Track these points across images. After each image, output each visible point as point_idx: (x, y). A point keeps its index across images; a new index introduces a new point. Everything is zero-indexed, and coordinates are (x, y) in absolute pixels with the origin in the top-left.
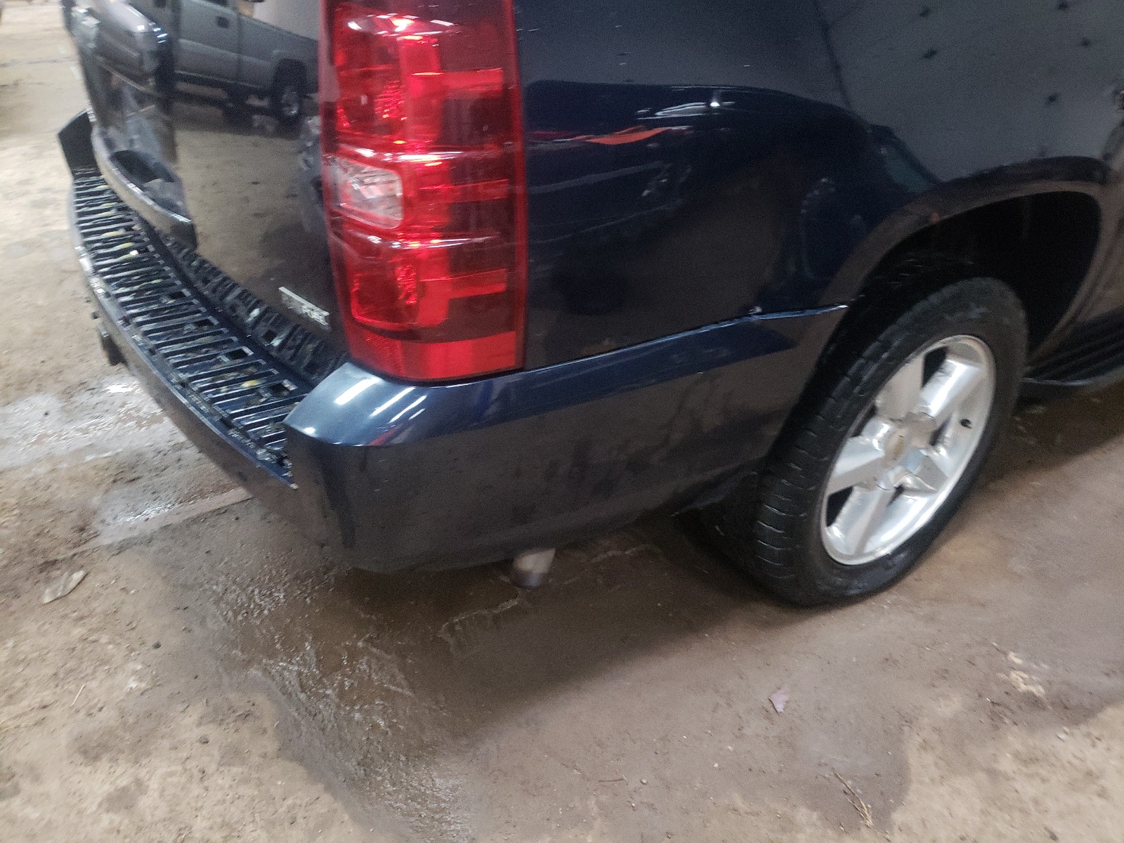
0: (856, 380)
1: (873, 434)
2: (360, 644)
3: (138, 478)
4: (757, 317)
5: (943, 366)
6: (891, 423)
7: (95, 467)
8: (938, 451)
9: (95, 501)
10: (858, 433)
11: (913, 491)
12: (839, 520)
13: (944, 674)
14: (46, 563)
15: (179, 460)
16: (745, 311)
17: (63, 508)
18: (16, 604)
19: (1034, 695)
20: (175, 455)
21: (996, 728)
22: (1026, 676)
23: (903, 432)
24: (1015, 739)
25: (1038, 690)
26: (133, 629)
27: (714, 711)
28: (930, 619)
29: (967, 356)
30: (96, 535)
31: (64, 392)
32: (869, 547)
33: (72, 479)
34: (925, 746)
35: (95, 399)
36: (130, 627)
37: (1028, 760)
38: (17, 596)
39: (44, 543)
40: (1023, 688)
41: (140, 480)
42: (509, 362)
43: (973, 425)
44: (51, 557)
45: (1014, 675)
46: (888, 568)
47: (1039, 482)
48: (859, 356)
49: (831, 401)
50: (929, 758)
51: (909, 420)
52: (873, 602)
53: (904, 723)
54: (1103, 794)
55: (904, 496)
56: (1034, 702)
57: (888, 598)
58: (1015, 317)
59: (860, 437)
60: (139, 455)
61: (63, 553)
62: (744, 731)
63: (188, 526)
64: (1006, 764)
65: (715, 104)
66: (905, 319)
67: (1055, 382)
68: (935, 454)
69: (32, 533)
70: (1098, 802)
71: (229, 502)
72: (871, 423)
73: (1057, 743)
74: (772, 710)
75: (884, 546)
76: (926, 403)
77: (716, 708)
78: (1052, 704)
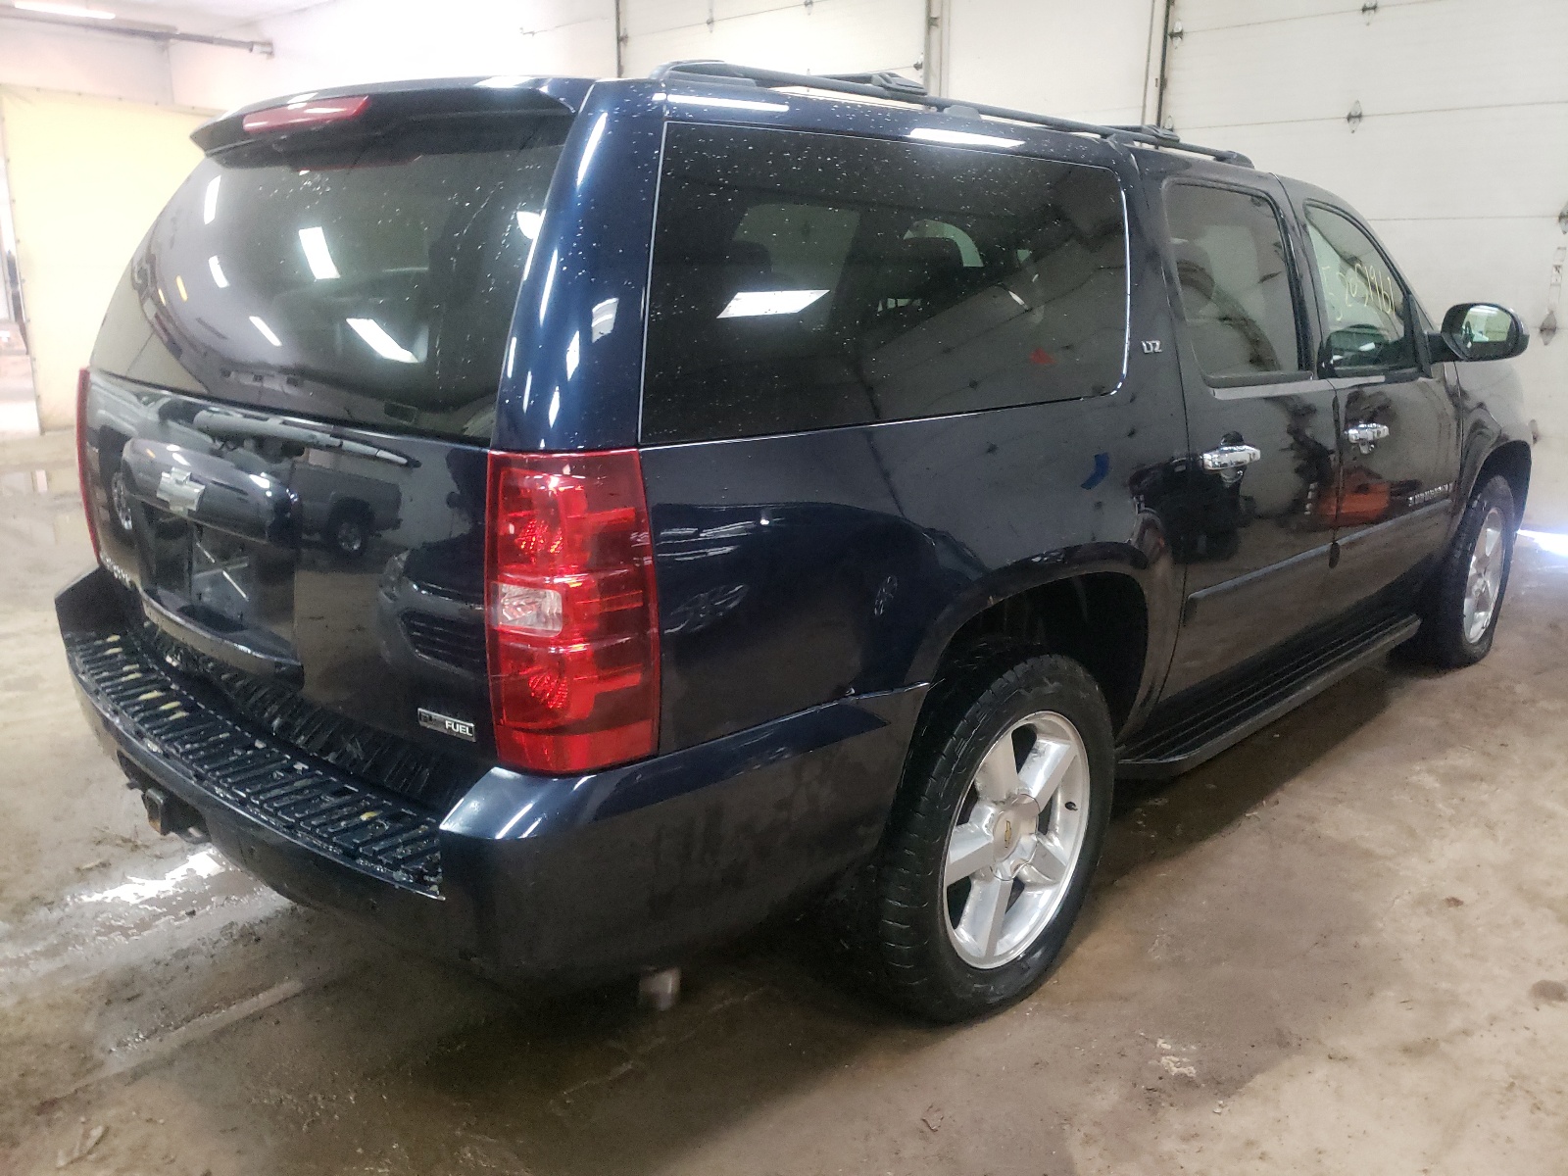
0: (952, 757)
1: (980, 820)
2: (458, 1133)
3: (138, 996)
4: (852, 698)
5: (1035, 747)
6: (994, 805)
7: (77, 991)
8: (1051, 841)
9: (89, 1027)
10: (963, 820)
11: (1035, 886)
12: (964, 920)
13: (1096, 1069)
14: (43, 1104)
15: (187, 968)
16: (840, 692)
17: (49, 1041)
18: (17, 1152)
19: (1186, 1076)
20: (182, 964)
21: (1155, 1113)
22: (1176, 1059)
23: (1010, 815)
24: (1175, 1119)
25: (1191, 1071)
26: (173, 1161)
27: (866, 1139)
28: (1076, 1019)
29: (1055, 734)
30: (101, 1065)
31: (14, 911)
32: (1000, 951)
33: (52, 1007)
34: (1088, 1140)
35: (56, 914)
36: (167, 1160)
37: (1189, 1137)
38: (15, 1144)
39: (33, 1082)
40: (1175, 1070)
41: (140, 998)
42: (646, 749)
43: (1078, 806)
44: (48, 1097)
45: (1164, 1060)
46: (1024, 971)
47: (1164, 873)
48: (951, 734)
49: (931, 781)
50: (1093, 1151)
51: (1011, 802)
52: (1013, 1012)
53: (1063, 1122)
54: (1263, 1157)
55: (1027, 893)
56: (1186, 1082)
57: (1029, 1006)
58: (1092, 692)
59: (968, 824)
60: (132, 969)
61: (62, 1090)
62: (901, 1155)
63: (217, 1040)
64: (1169, 1145)
65: (764, 522)
66: (986, 697)
67: (1155, 761)
68: (1049, 844)
69: (15, 1075)
70: (1263, 1166)
71: (263, 1005)
72: (977, 807)
73: (1214, 1117)
74: (926, 1129)
75: (1015, 948)
76: (1026, 785)
77: (867, 1137)
78: (1205, 1081)
